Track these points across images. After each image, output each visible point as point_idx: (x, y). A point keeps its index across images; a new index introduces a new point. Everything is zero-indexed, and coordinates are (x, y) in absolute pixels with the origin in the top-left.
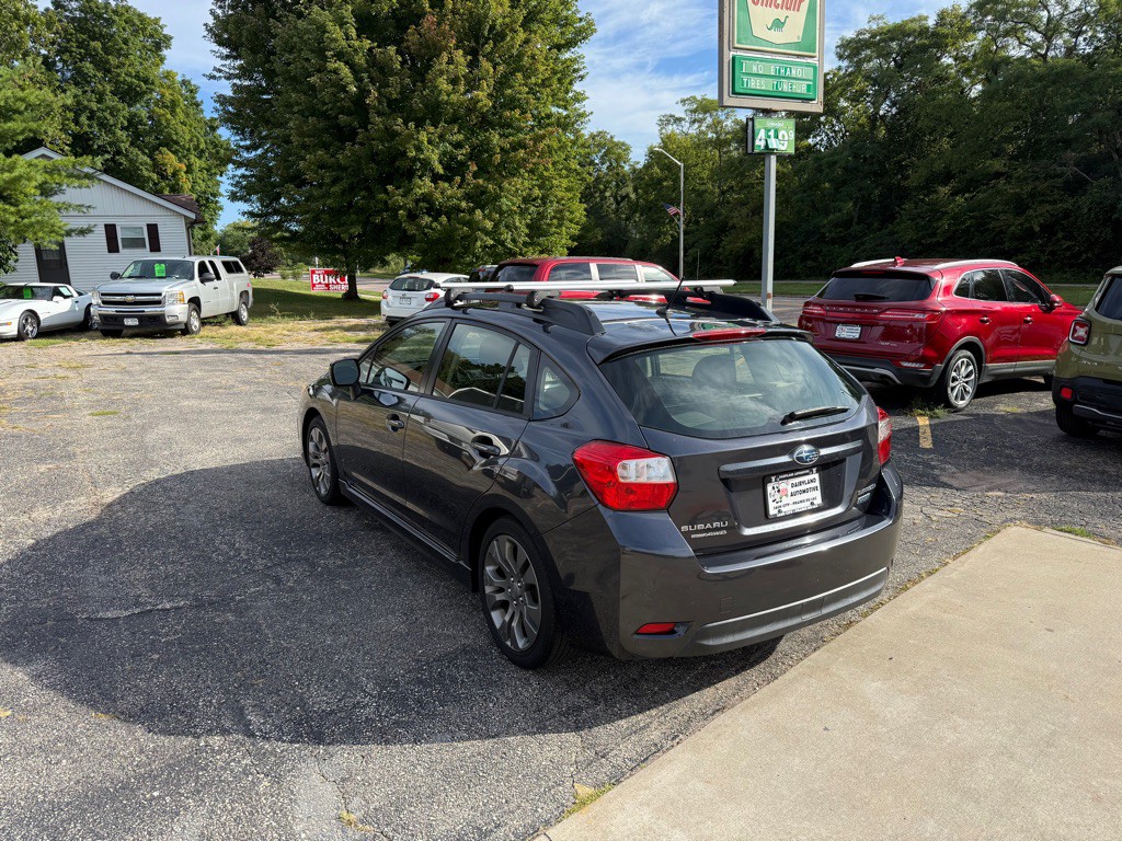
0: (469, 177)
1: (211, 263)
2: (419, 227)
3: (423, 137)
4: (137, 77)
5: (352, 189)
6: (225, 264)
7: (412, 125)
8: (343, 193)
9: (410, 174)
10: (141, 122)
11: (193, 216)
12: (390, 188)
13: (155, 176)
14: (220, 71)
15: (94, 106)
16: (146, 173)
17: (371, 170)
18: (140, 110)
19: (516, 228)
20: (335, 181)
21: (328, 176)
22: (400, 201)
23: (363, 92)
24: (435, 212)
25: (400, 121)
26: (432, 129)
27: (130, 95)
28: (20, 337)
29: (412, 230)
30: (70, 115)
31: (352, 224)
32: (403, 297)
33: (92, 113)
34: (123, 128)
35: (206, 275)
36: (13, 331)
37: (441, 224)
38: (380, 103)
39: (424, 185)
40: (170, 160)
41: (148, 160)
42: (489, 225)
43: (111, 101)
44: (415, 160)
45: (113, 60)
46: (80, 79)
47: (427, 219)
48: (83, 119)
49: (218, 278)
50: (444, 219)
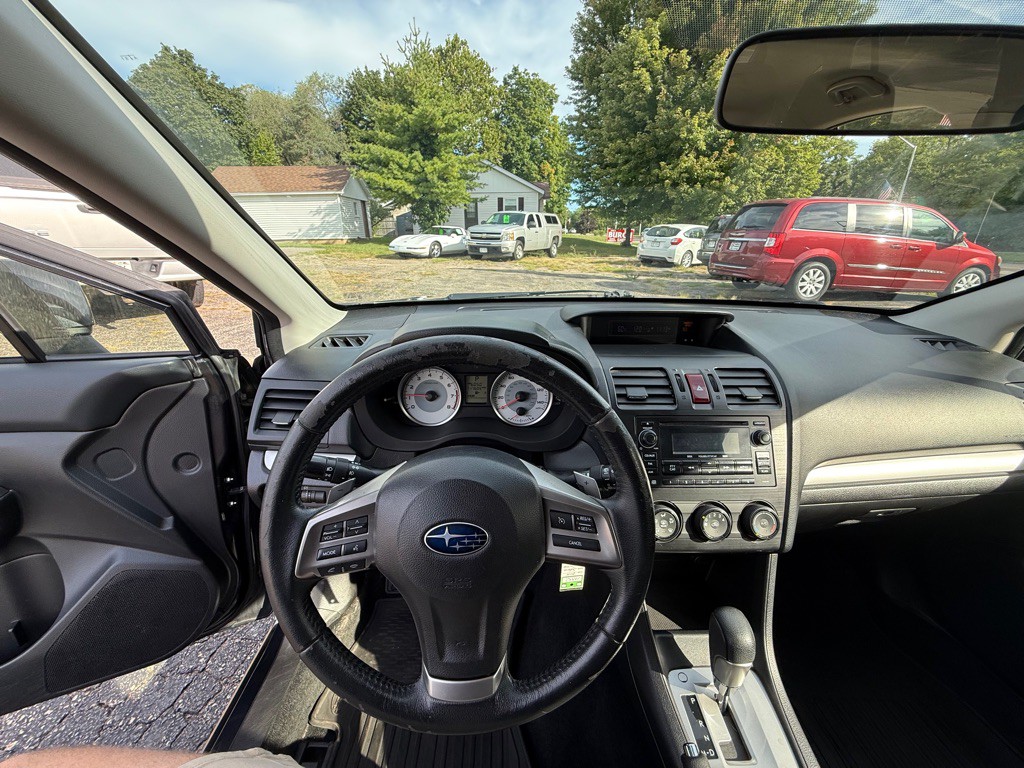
0: (726, 151)
1: (537, 216)
2: (679, 193)
3: (696, 120)
4: (538, 120)
5: (636, 168)
6: (546, 217)
7: (688, 112)
8: (630, 171)
9: (679, 153)
10: (536, 147)
11: (543, 192)
12: (662, 164)
13: (539, 177)
14: (571, 98)
15: (515, 138)
16: (534, 175)
17: (651, 152)
18: (536, 139)
19: (756, 193)
20: (626, 162)
21: (621, 159)
22: (667, 171)
23: (657, 91)
24: (691, 181)
25: (680, 109)
26: (703, 114)
27: (533, 131)
28: (430, 257)
29: (672, 194)
30: (503, 144)
31: (632, 192)
32: (655, 241)
33: (514, 142)
34: (528, 151)
35: (531, 223)
36: (426, 252)
37: (695, 190)
38: (667, 98)
39: (688, 161)
40: (547, 167)
41: (536, 167)
42: (734, 189)
43: (523, 135)
44: (687, 140)
45: (527, 111)
46: (511, 124)
47: (686, 187)
48: (509, 146)
49: (540, 225)
50: (698, 186)
